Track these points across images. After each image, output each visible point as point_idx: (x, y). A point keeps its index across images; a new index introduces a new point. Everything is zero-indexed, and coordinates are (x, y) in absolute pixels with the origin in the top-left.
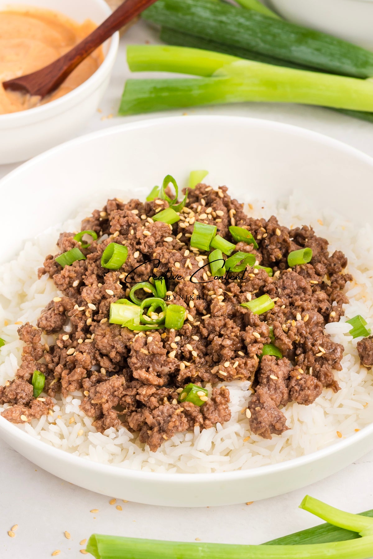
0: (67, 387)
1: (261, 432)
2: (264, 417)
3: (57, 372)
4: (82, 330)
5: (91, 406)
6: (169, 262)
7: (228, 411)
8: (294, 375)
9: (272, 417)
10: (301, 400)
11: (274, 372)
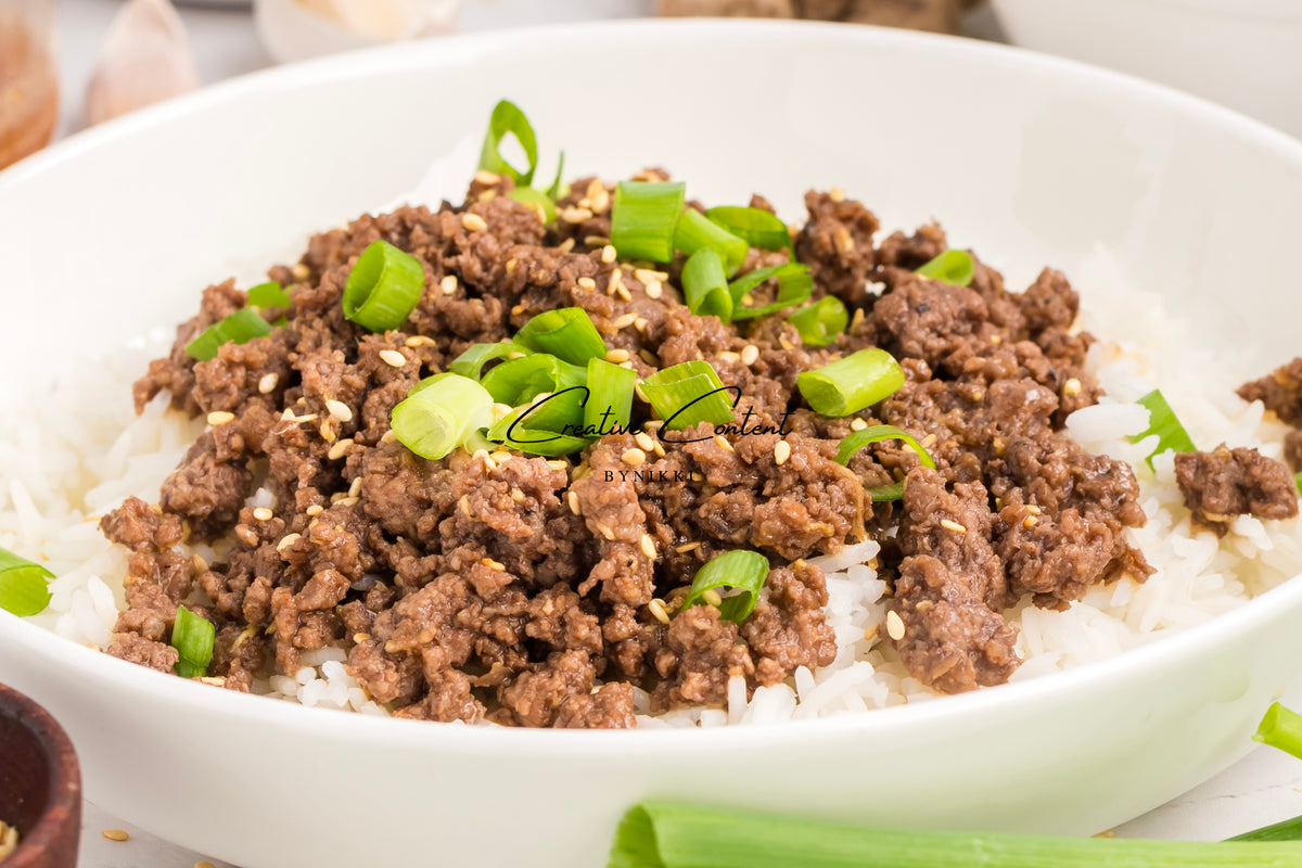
0: (296, 635)
1: (947, 670)
2: (948, 624)
3: (256, 600)
4: (315, 481)
5: (384, 663)
6: (559, 277)
7: (825, 630)
8: (1016, 513)
9: (973, 624)
10: (1051, 575)
11: (951, 513)
